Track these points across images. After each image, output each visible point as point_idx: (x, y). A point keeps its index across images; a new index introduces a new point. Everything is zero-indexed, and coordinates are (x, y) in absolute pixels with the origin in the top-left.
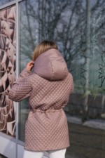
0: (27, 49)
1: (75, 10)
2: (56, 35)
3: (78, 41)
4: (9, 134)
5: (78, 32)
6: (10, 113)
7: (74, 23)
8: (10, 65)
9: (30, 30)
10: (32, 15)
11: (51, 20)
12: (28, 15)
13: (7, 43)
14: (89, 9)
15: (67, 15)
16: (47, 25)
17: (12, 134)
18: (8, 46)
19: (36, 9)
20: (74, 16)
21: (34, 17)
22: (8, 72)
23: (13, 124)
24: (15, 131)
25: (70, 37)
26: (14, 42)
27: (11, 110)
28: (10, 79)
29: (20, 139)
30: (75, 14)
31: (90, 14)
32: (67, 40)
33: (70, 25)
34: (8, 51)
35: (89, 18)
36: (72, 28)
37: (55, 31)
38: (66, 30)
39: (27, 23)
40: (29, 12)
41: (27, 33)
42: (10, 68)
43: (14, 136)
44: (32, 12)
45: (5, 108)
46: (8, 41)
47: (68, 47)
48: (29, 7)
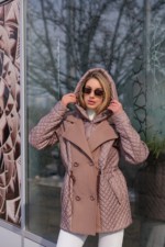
0: (45, 77)
1: (125, 9)
2: (92, 51)
3: (131, 62)
4: (10, 220)
5: (130, 46)
6: (11, 183)
7: (123, 31)
8: (11, 100)
9: (48, 44)
10: (51, 19)
11: (84, 26)
12: (45, 19)
13: (5, 64)
14: (149, 7)
15: (110, 18)
16: (77, 36)
17: (15, 220)
18: (6, 68)
19: (57, 8)
20: (123, 20)
21: (55, 21)
22: (7, 113)
23: (17, 203)
24: (20, 215)
25: (116, 55)
26: (17, 61)
27: (12, 179)
28: (11, 124)
30: (124, 16)
31: (149, 15)
32: (111, 61)
33: (116, 35)
34: (7, 77)
35: (149, 24)
36: (119, 40)
37: (92, 46)
38: (109, 44)
40: (46, 14)
41: (45, 50)
42: (10, 107)
44: (52, 14)
45: (3, 175)
46: (7, 60)
47: (113, 71)
48: (46, 5)
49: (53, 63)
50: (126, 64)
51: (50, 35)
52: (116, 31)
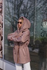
0: (7, 17)
2: (20, 10)
3: (31, 13)
5: (31, 9)
7: (29, 5)
10: (9, 2)
11: (18, 4)
16: (16, 6)
20: (29, 2)
21: (10, 2)
23: (2, 52)
24: (2, 55)
25: (27, 11)
26: (2, 14)
29: (4, 59)
33: (27, 6)
35: (36, 3)
36: (28, 8)
38: (25, 8)
39: (7, 5)
41: (7, 10)
43: (2, 58)
47: (26, 16)
49: (10, 13)
50: (29, 14)
51: (9, 6)
52: (27, 5)
